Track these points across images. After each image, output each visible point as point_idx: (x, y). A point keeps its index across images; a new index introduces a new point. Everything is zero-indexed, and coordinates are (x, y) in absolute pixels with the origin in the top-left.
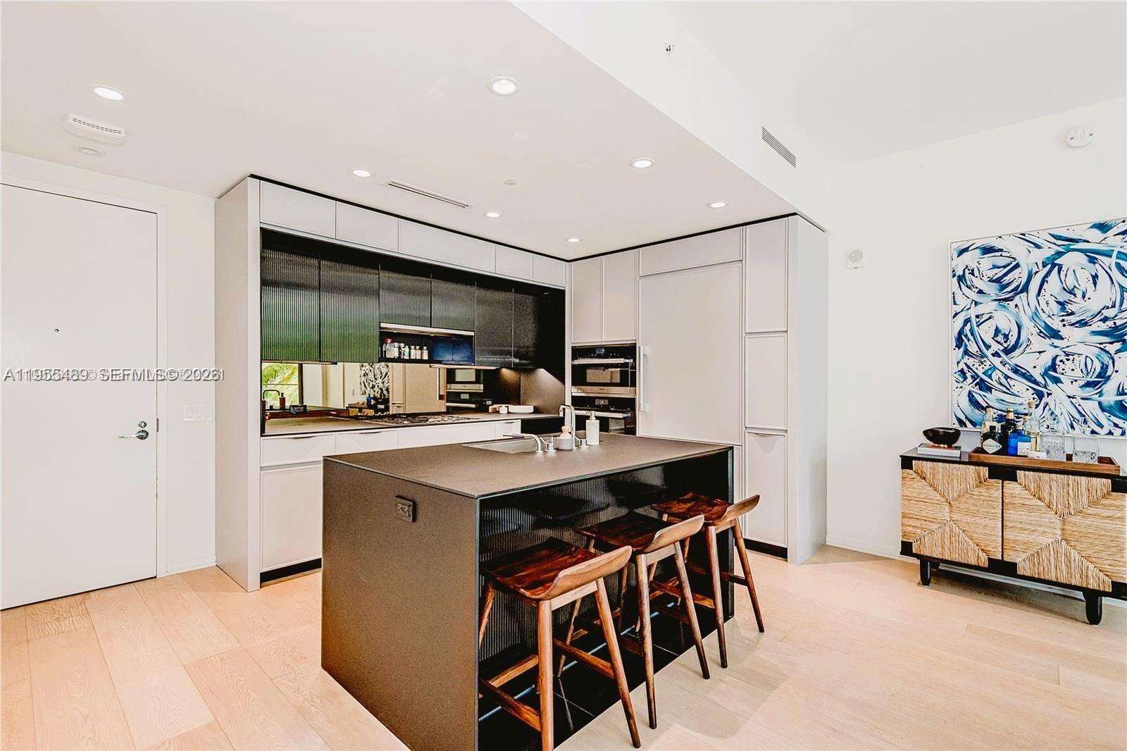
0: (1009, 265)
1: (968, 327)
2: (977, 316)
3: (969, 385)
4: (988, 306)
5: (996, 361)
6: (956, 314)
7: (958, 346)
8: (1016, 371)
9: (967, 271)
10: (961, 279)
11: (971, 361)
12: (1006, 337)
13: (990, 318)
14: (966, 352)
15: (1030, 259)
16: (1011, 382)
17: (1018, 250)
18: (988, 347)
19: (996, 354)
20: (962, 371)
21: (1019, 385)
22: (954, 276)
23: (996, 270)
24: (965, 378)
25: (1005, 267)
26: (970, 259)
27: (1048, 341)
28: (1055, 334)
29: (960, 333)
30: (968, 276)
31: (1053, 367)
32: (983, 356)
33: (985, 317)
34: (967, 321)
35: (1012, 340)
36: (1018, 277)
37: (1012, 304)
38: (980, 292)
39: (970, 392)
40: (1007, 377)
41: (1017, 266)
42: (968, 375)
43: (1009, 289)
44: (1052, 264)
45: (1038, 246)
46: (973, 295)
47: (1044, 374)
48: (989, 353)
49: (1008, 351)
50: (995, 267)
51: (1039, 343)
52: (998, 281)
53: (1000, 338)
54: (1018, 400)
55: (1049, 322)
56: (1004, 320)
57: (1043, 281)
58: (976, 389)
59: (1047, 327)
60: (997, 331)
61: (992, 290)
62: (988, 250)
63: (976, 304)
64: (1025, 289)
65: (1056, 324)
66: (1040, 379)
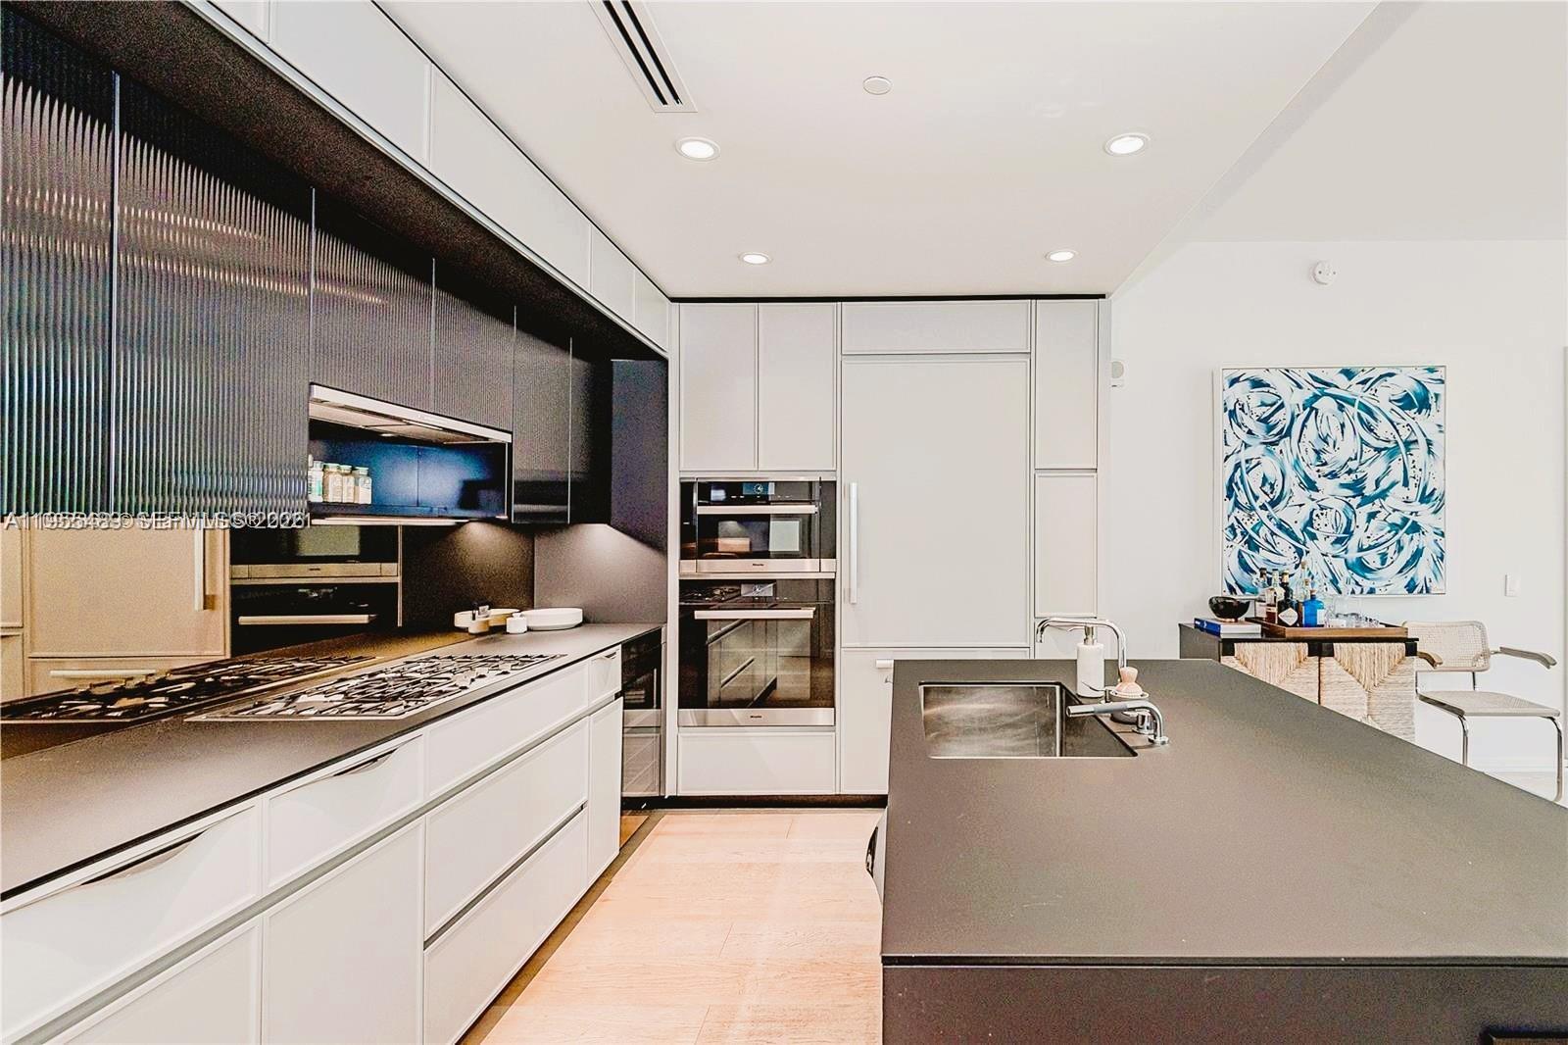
0: (1275, 404)
1: (1238, 474)
2: (1247, 461)
3: (1239, 544)
4: (1257, 450)
5: (1263, 514)
6: (1227, 457)
7: (1229, 497)
8: (1280, 527)
9: (1238, 407)
10: (1232, 414)
11: (1241, 515)
12: (1272, 486)
13: (1258, 464)
14: (1237, 504)
15: (1294, 399)
16: (1277, 539)
17: (1282, 385)
18: (1256, 498)
19: (1264, 507)
20: (1232, 526)
21: (1283, 543)
22: (1225, 410)
23: (1264, 408)
24: (1235, 535)
25: (1272, 405)
26: (1242, 388)
27: (1307, 493)
28: (1311, 486)
29: (1231, 480)
30: (1238, 412)
31: (1310, 523)
32: (1252, 508)
33: (1254, 462)
34: (1238, 466)
35: (1278, 490)
36: (1282, 418)
37: (1277, 449)
38: (1250, 432)
39: (1240, 552)
40: (1273, 534)
41: (1282, 406)
42: (1238, 531)
43: (1275, 432)
44: (1310, 406)
45: (1300, 387)
46: (1244, 437)
47: (1304, 530)
48: (1256, 505)
49: (1274, 503)
50: (1263, 404)
51: (1300, 495)
52: (1265, 421)
53: (1267, 488)
54: (1282, 560)
55: (1306, 469)
56: (1270, 467)
57: (1304, 426)
58: (1245, 549)
59: (1306, 477)
60: (1265, 480)
61: (1259, 429)
62: (1257, 384)
63: (1246, 446)
64: (1288, 434)
65: (1313, 476)
66: (1300, 536)
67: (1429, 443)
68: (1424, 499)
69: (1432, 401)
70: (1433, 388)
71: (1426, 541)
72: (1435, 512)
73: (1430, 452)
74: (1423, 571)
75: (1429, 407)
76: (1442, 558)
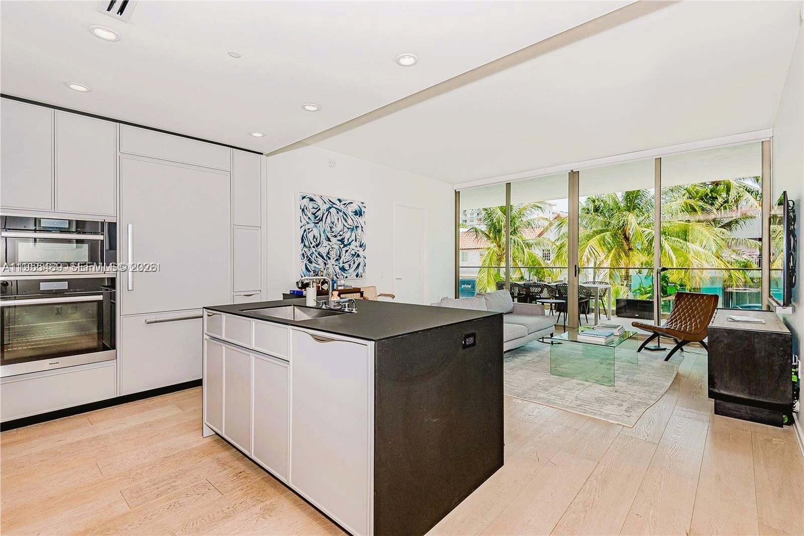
0: (317, 208)
1: (305, 234)
2: (308, 229)
3: (306, 261)
4: (311, 225)
5: (314, 249)
6: (301, 227)
7: (302, 242)
8: (319, 254)
9: (305, 208)
10: (303, 210)
11: (306, 249)
12: (316, 239)
13: (312, 230)
14: (305, 245)
15: (324, 207)
16: (318, 259)
17: (320, 202)
18: (311, 243)
19: (314, 247)
20: (303, 254)
21: (320, 260)
22: (301, 208)
23: (314, 210)
24: (304, 258)
25: (316, 209)
26: (306, 200)
27: (328, 242)
28: (329, 240)
29: (303, 236)
30: (305, 210)
31: (328, 253)
32: (310, 247)
33: (311, 230)
34: (305, 231)
35: (318, 240)
36: (320, 214)
37: (318, 225)
38: (309, 218)
39: (306, 264)
40: (317, 257)
41: (319, 209)
42: (305, 256)
43: (317, 219)
44: (328, 210)
45: (325, 203)
46: (307, 220)
47: (327, 256)
48: (311, 246)
49: (317, 246)
50: (313, 208)
51: (325, 243)
52: (314, 214)
53: (315, 240)
54: (319, 267)
55: (327, 234)
56: (316, 232)
57: (326, 218)
58: (308, 263)
59: (327, 236)
60: (314, 236)
61: (312, 217)
62: (311, 200)
63: (308, 223)
64: (322, 220)
65: (330, 237)
66: (325, 258)
67: (362, 227)
68: (361, 246)
69: (363, 213)
70: (363, 209)
71: (361, 260)
72: (364, 250)
73: (362, 230)
74: (360, 270)
75: (362, 215)
76: (365, 266)
